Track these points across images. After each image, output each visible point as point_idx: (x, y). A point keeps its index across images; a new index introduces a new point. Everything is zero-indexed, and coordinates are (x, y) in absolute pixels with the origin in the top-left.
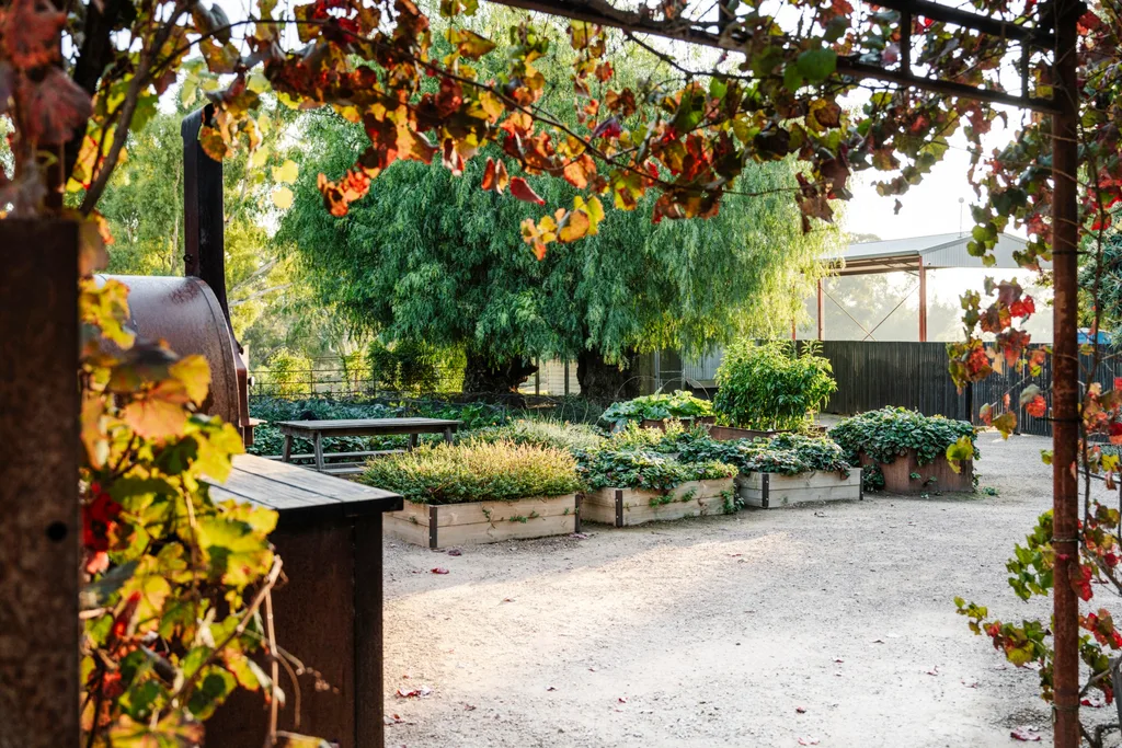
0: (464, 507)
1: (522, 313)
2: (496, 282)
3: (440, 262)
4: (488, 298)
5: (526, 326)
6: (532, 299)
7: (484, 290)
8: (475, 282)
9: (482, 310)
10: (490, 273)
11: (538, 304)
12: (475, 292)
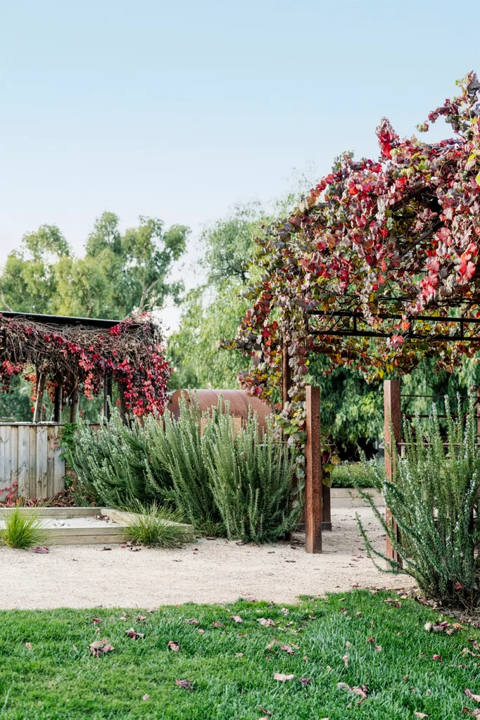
0: (340, 490)
1: (364, 408)
2: (348, 388)
3: (311, 375)
4: (343, 399)
5: (368, 417)
6: (372, 399)
7: (340, 394)
8: (335, 389)
9: (339, 406)
10: (345, 382)
11: (376, 402)
12: (334, 396)
